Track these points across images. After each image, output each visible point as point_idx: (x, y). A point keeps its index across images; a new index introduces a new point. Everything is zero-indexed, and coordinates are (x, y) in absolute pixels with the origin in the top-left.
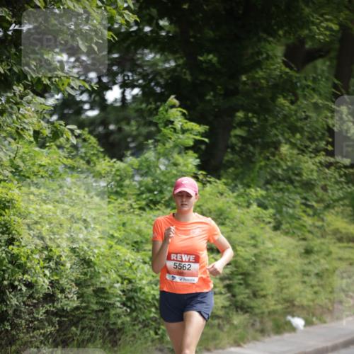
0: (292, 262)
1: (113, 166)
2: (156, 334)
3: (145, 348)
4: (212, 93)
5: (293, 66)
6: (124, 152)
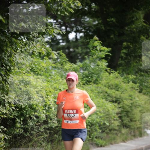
0: (147, 106)
1: (72, 66)
2: (90, 137)
4: (113, 35)
6: (76, 60)
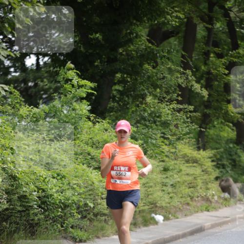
0: (155, 177)
1: (31, 111)
2: (62, 226)
3: (54, 236)
4: (99, 60)
5: (154, 42)
6: (38, 101)
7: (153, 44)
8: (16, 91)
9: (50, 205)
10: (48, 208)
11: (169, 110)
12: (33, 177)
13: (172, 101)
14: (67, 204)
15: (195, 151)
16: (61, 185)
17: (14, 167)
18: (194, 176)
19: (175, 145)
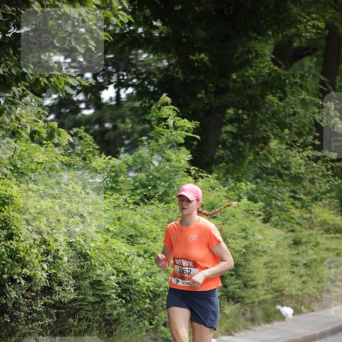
2: (151, 324)
3: (140, 338)
5: (281, 63)
6: (119, 149)
7: (279, 66)
8: (88, 135)
9: (134, 294)
10: (131, 298)
11: (301, 158)
12: (110, 255)
13: (307, 146)
14: (158, 293)
15: (337, 216)
16: (149, 266)
17: (85, 242)
18: (338, 251)
19: (309, 208)
